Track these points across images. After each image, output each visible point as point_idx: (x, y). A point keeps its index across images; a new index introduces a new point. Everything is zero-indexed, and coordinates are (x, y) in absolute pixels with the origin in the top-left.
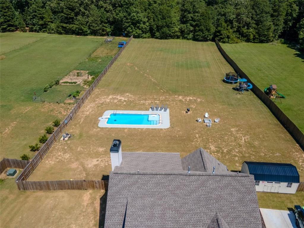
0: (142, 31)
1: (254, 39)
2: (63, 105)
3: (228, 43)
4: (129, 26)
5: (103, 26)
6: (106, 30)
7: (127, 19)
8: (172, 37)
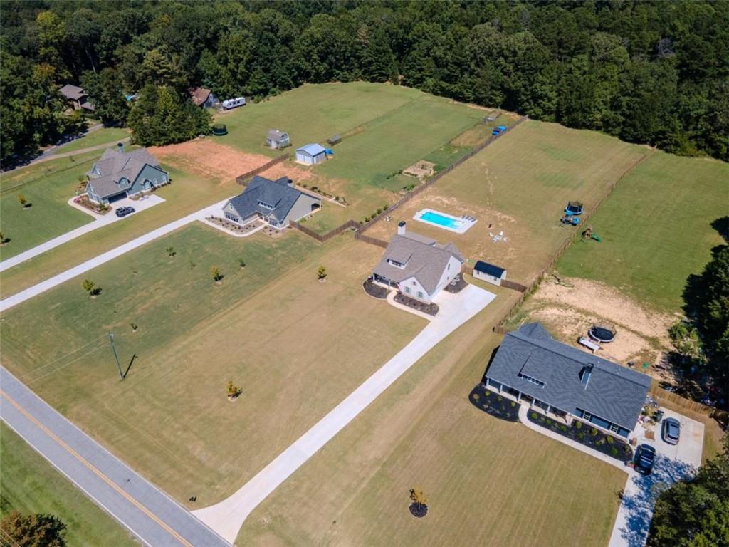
0: (544, 111)
2: (396, 194)
3: (674, 153)
4: (527, 101)
5: (493, 94)
6: (495, 100)
7: (527, 90)
8: (589, 127)
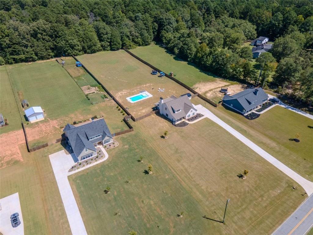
0: (79, 51)
1: (142, 44)
3: (131, 49)
